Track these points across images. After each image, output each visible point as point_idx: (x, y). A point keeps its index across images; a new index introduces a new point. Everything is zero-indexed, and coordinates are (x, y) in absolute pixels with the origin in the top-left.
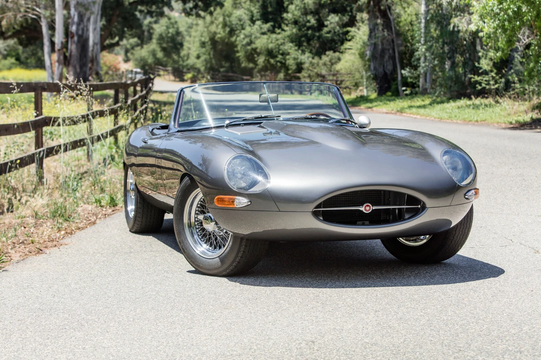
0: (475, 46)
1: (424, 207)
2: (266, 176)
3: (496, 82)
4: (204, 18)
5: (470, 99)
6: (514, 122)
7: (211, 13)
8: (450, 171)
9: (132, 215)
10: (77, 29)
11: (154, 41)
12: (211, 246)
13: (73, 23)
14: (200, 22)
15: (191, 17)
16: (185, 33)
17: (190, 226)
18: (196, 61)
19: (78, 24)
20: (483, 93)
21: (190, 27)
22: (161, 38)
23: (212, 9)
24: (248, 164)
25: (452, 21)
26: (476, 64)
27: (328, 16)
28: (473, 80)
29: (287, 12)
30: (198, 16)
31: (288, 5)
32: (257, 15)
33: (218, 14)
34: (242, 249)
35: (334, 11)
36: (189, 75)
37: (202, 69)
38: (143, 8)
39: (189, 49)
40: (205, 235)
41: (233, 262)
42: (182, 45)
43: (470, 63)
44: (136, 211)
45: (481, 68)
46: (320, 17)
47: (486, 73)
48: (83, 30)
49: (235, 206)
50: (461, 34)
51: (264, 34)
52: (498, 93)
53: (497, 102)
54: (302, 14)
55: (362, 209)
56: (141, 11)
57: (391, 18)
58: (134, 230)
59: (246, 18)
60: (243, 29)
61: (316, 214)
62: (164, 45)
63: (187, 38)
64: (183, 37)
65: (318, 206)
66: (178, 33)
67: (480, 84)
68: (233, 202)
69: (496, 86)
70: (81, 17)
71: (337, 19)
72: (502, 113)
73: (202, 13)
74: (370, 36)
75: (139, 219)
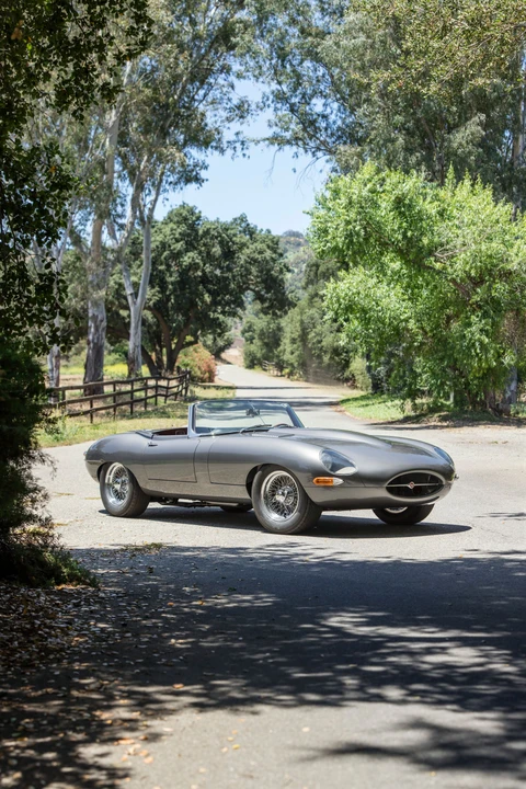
1: (441, 485)
18: (290, 356)
36: (287, 371)
37: (296, 364)
51: (331, 332)
55: (409, 486)
60: (314, 327)
68: (332, 481)
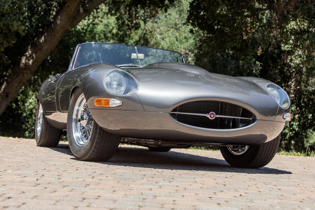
49: (110, 106)
65: (174, 110)
68: (109, 102)
75: (44, 136)
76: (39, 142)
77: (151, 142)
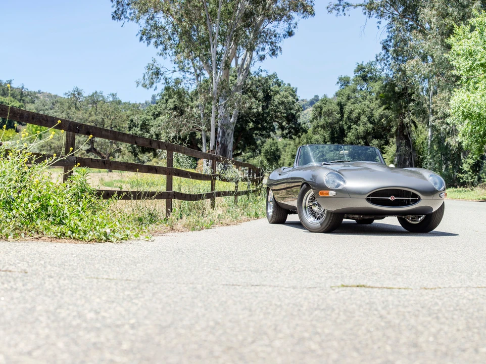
0: (460, 157)
1: (420, 199)
2: (344, 182)
3: (472, 178)
4: (295, 139)
5: (456, 187)
6: (481, 199)
7: (299, 137)
8: (433, 184)
9: (271, 214)
10: (221, 140)
11: (262, 154)
12: (315, 218)
13: (219, 136)
14: (292, 142)
15: (286, 139)
16: (282, 150)
17: (305, 207)
19: (222, 137)
20: (464, 184)
21: (285, 146)
22: (267, 152)
23: (300, 134)
24: (335, 176)
25: (446, 140)
26: (460, 167)
27: (372, 140)
28: (458, 176)
29: (347, 137)
30: (291, 138)
31: (348, 132)
32: (328, 139)
33: (304, 137)
34: (331, 218)
35: (375, 137)
38: (257, 132)
39: (284, 159)
40: (312, 214)
41: (326, 225)
42: (279, 157)
43: (457, 167)
44: (273, 212)
45: (463, 170)
46: (367, 141)
47: (466, 172)
48: (224, 140)
49: (329, 196)
50: (451, 147)
52: (473, 184)
53: (472, 190)
54: (356, 139)
55: (390, 198)
56: (256, 134)
57: (410, 140)
58: (272, 222)
59: (321, 140)
61: (368, 200)
62: (269, 157)
63: (283, 153)
64: (280, 152)
65: (369, 196)
66: (277, 150)
67: (462, 179)
68: (328, 193)
69: (472, 180)
70: (224, 133)
71: (377, 142)
72: (475, 195)
73: (294, 137)
74: (397, 151)
76: (271, 220)
77: (357, 216)
